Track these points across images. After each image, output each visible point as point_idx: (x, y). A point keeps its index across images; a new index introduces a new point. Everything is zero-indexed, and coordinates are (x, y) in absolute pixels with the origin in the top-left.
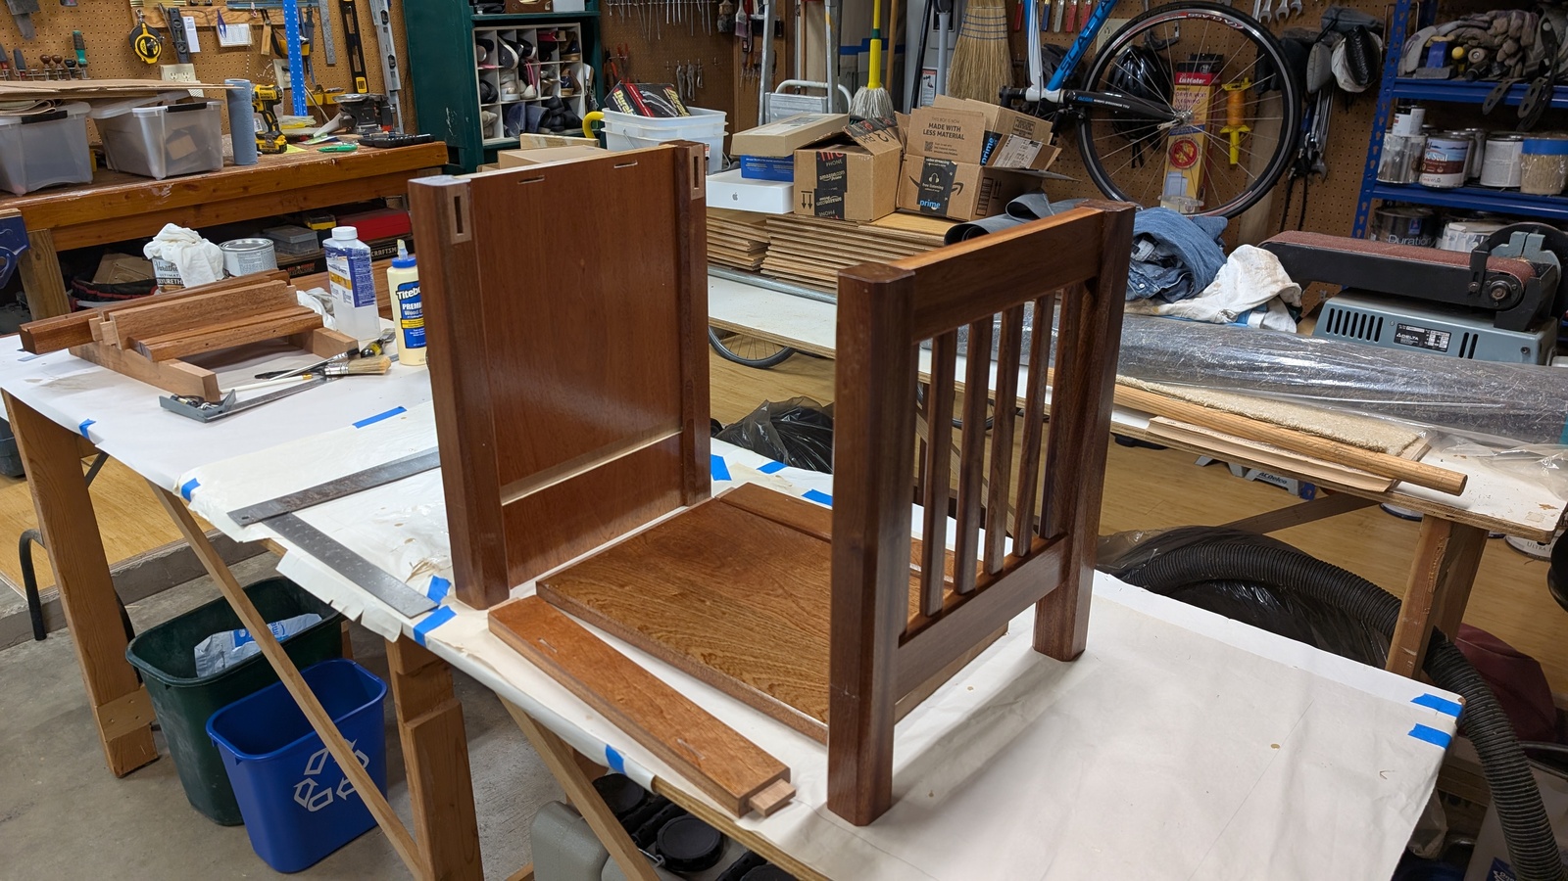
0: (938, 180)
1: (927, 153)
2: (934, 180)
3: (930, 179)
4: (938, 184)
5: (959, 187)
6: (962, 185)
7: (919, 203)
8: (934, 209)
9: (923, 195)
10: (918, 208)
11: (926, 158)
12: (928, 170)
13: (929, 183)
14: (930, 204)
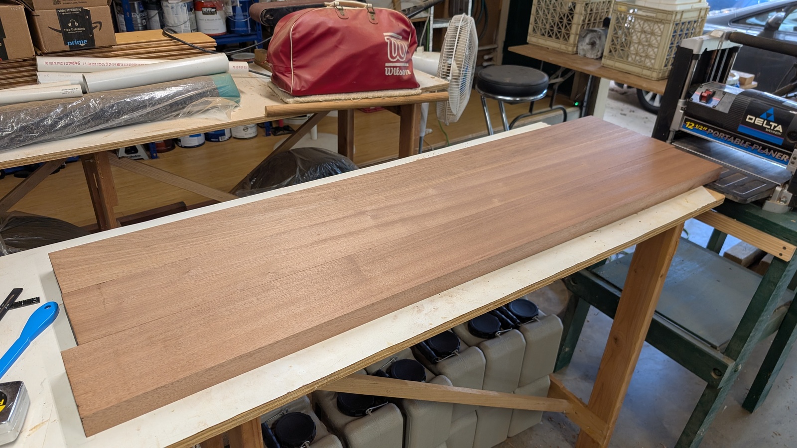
0: (77, 24)
1: (58, 6)
2: (73, 23)
3: (70, 25)
4: (78, 27)
5: (98, 25)
6: (100, 23)
7: (66, 44)
8: (83, 45)
9: (67, 38)
10: (67, 48)
11: (57, 10)
12: (63, 19)
13: (70, 28)
14: (77, 43)
